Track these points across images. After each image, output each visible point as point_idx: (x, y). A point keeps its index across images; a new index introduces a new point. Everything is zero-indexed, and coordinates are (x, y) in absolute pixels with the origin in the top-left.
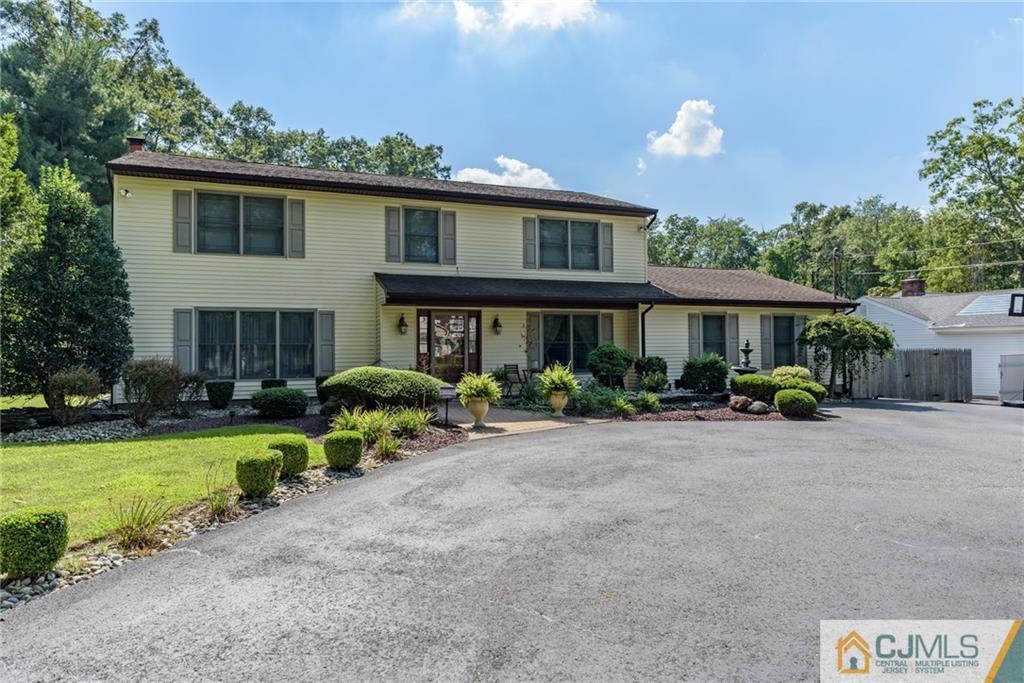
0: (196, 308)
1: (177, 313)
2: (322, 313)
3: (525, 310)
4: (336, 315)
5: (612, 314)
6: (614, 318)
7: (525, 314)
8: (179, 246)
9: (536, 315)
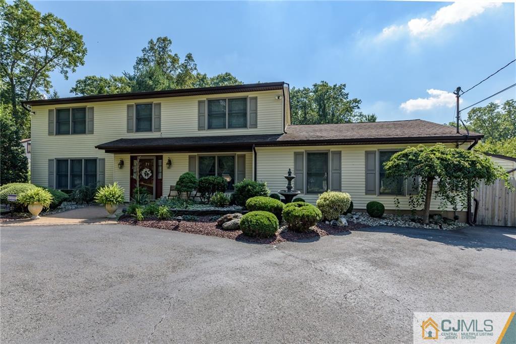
0: (55, 158)
1: (50, 160)
2: (100, 159)
3: (188, 154)
4: (106, 160)
5: (245, 155)
6: (246, 157)
7: (188, 156)
8: (50, 133)
9: (194, 157)
